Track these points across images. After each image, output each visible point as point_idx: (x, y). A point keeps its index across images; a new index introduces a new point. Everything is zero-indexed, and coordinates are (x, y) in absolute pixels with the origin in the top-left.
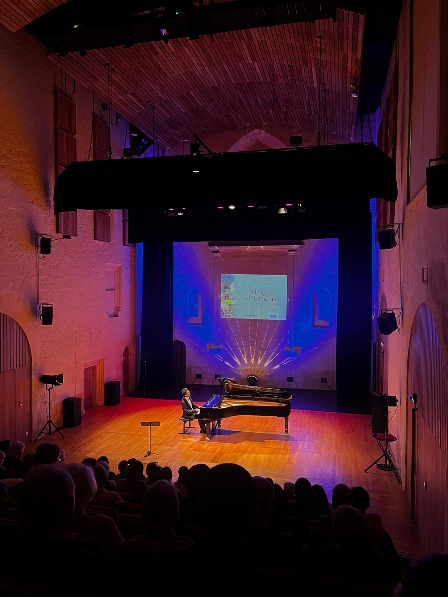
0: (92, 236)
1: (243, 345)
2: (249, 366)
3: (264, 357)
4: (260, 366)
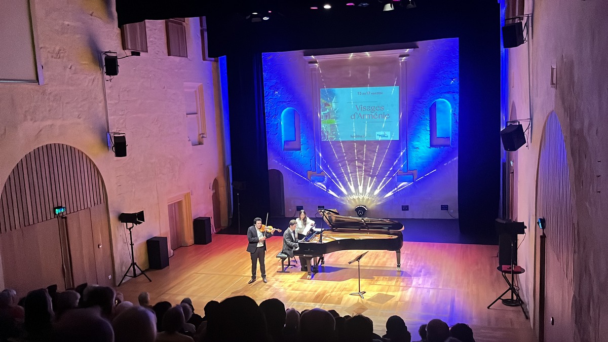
0: (166, 51)
1: (349, 171)
2: (357, 195)
3: (374, 183)
4: (369, 194)
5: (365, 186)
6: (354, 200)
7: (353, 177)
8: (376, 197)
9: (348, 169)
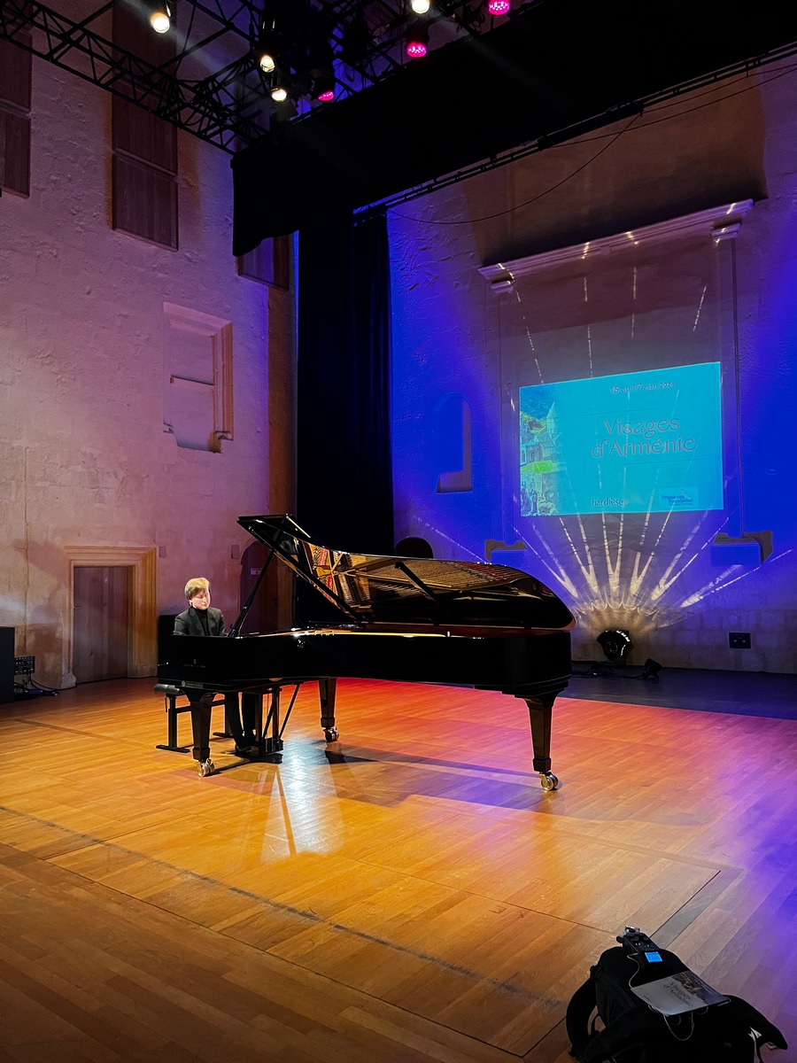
0: (104, 215)
2: (605, 602)
3: (650, 569)
4: (638, 598)
5: (625, 577)
6: (597, 613)
7: (595, 552)
8: (655, 608)
9: (583, 532)
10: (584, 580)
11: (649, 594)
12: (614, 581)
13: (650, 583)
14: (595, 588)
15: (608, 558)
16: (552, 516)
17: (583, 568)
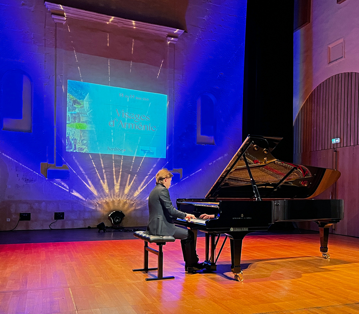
1: (103, 166)
2: (111, 198)
3: (134, 183)
4: (128, 195)
5: (123, 186)
6: (107, 203)
7: (107, 173)
8: (135, 200)
9: (102, 162)
10: (101, 187)
11: (133, 194)
12: (117, 188)
13: (134, 189)
14: (107, 191)
15: (114, 177)
16: (85, 153)
17: (101, 181)
